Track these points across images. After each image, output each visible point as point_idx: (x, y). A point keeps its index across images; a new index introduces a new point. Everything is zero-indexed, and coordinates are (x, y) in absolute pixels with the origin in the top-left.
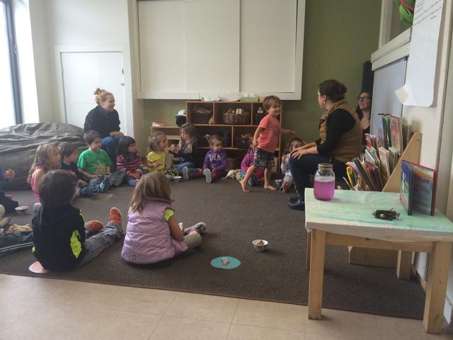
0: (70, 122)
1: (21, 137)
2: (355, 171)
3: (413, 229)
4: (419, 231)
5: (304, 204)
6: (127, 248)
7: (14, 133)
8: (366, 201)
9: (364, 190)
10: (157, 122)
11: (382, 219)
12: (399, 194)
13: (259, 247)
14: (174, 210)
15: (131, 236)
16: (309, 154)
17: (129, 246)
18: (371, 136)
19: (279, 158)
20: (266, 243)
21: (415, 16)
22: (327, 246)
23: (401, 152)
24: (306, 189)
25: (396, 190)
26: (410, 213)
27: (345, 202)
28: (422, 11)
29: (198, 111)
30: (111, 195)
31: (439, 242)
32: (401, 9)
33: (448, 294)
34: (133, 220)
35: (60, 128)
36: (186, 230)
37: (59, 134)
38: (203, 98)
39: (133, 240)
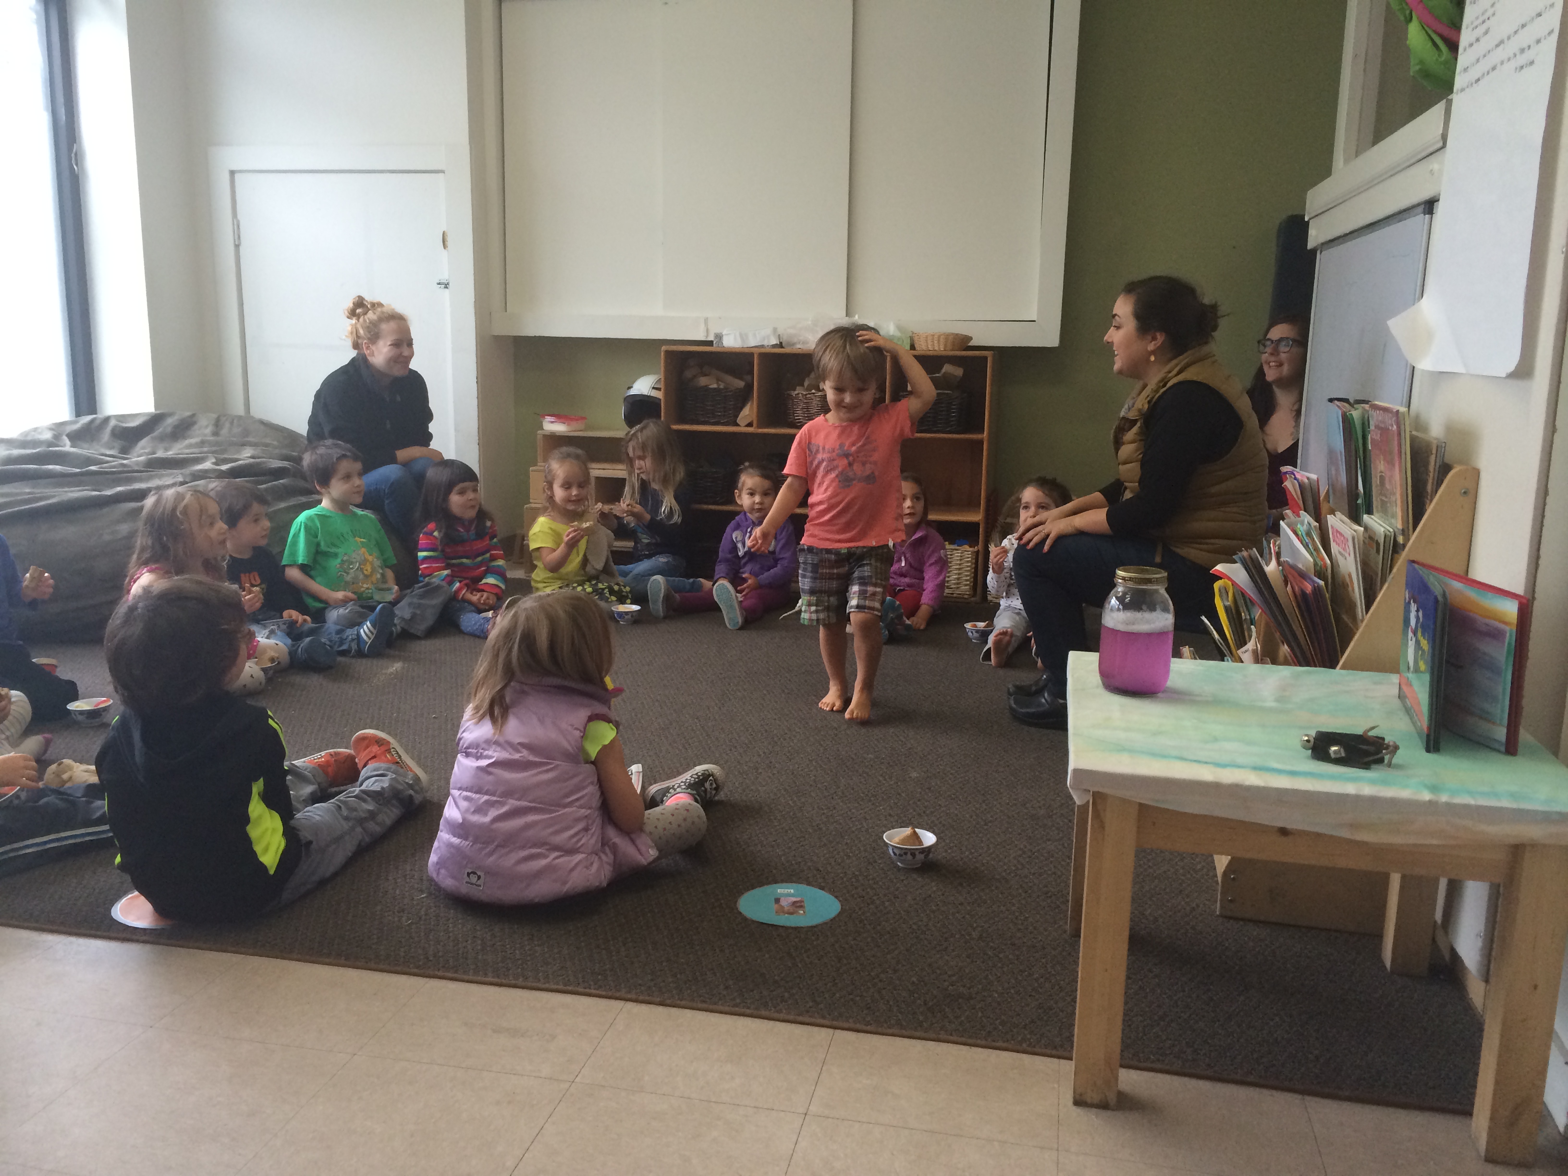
0: (260, 411)
1: (90, 461)
2: (1243, 594)
3: (1444, 798)
4: (1466, 807)
5: (1065, 707)
6: (450, 845)
7: (67, 447)
8: (1280, 699)
9: (1274, 662)
10: (560, 417)
11: (1338, 761)
12: (1395, 678)
13: (905, 852)
14: (617, 725)
15: (464, 804)
16: (1080, 534)
17: (456, 840)
18: (1302, 475)
19: (980, 547)
20: (929, 838)
21: (1463, 60)
22: (1141, 853)
23: (1403, 533)
24: (1073, 656)
25: (1389, 666)
26: (1433, 744)
28: (1487, 43)
29: (703, 381)
30: (397, 666)
31: (1534, 846)
32: (1415, 35)
33: (1557, 1026)
34: (474, 750)
35: (224, 431)
36: (653, 789)
37: (219, 450)
38: (719, 337)
39: (476, 818)
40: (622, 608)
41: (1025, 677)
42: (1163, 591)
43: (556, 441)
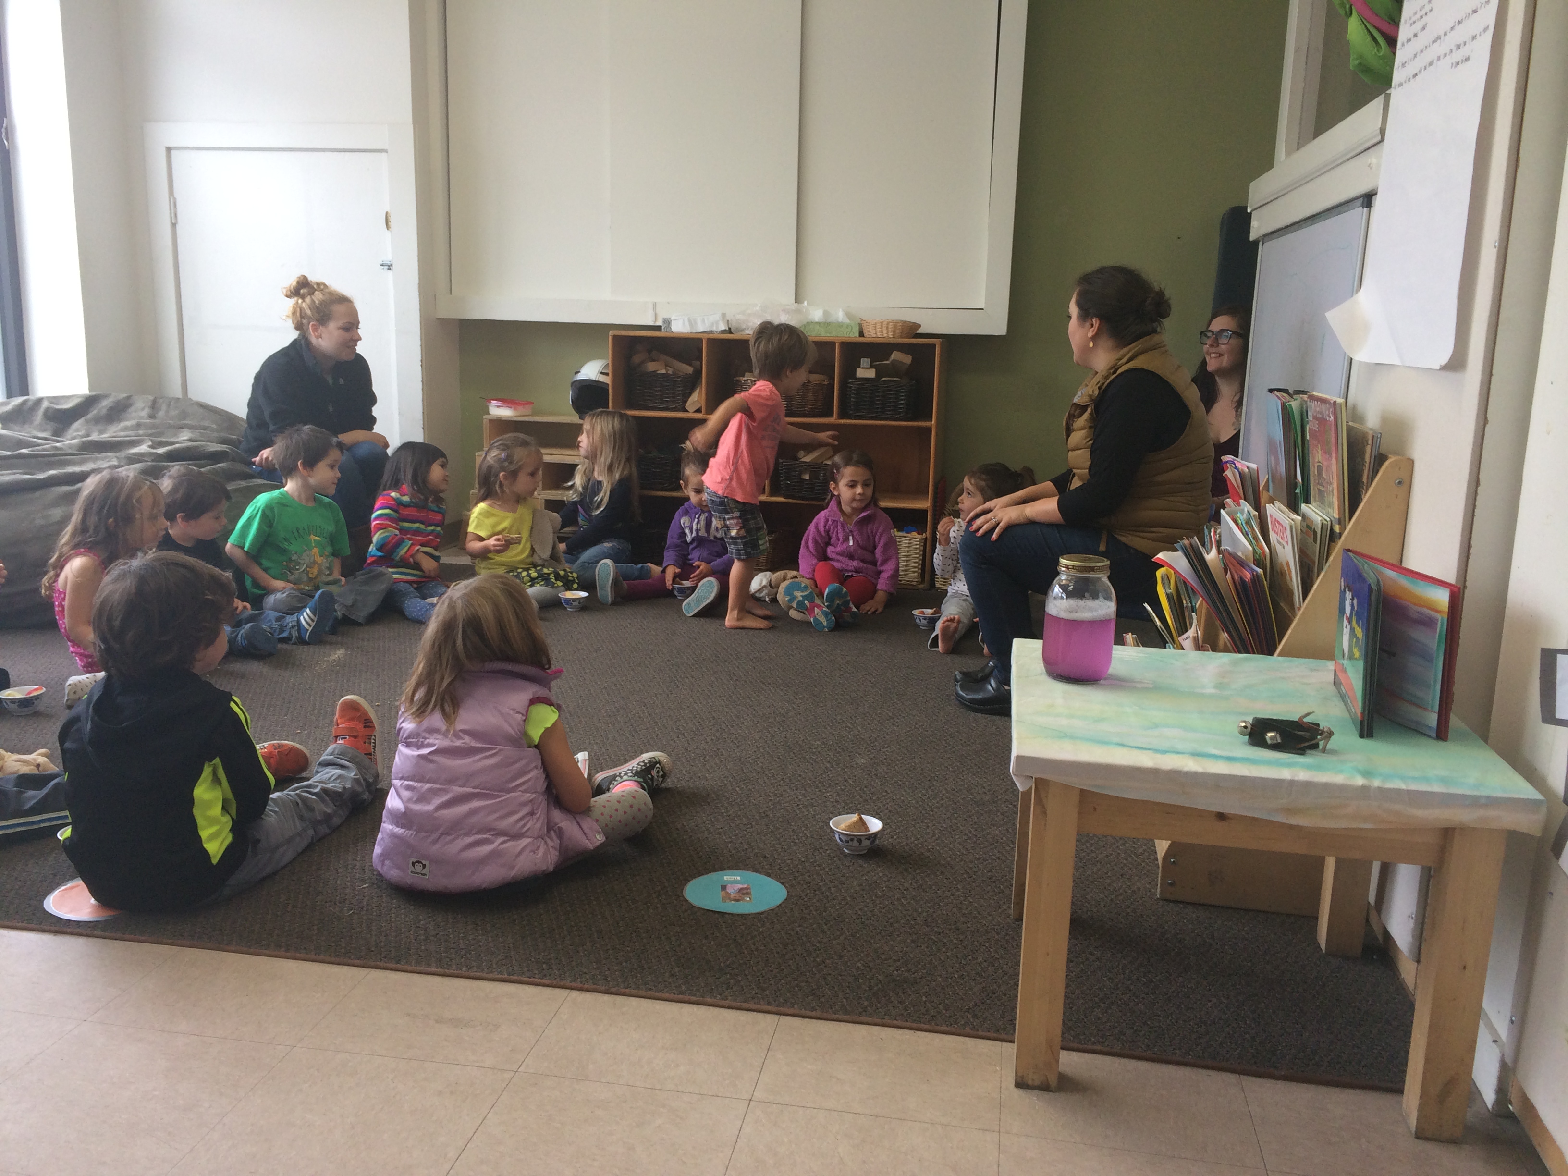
0: (197, 394)
1: (22, 444)
2: (1185, 583)
3: (1377, 783)
4: (1398, 791)
5: (1009, 693)
6: (394, 836)
8: (1219, 686)
9: (1215, 649)
10: (506, 402)
11: (1275, 747)
12: (1330, 665)
13: (852, 838)
14: (559, 708)
15: (406, 794)
16: (1031, 523)
17: (399, 831)
18: (1243, 464)
19: (928, 534)
20: (875, 825)
21: (1402, 54)
22: (1083, 840)
23: (1339, 522)
24: (1017, 643)
25: (1324, 652)
26: (1366, 730)
27: (1147, 689)
28: (1424, 39)
29: (651, 367)
30: (339, 653)
31: (1463, 829)
32: (1354, 28)
33: (1485, 1005)
34: (414, 740)
35: (161, 414)
36: (600, 777)
37: (157, 435)
38: (667, 322)
39: (416, 807)
40: (570, 595)
41: (972, 664)
42: (1105, 580)
43: (502, 425)
